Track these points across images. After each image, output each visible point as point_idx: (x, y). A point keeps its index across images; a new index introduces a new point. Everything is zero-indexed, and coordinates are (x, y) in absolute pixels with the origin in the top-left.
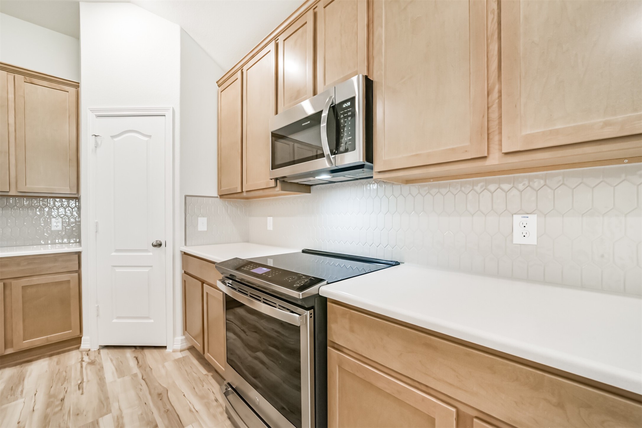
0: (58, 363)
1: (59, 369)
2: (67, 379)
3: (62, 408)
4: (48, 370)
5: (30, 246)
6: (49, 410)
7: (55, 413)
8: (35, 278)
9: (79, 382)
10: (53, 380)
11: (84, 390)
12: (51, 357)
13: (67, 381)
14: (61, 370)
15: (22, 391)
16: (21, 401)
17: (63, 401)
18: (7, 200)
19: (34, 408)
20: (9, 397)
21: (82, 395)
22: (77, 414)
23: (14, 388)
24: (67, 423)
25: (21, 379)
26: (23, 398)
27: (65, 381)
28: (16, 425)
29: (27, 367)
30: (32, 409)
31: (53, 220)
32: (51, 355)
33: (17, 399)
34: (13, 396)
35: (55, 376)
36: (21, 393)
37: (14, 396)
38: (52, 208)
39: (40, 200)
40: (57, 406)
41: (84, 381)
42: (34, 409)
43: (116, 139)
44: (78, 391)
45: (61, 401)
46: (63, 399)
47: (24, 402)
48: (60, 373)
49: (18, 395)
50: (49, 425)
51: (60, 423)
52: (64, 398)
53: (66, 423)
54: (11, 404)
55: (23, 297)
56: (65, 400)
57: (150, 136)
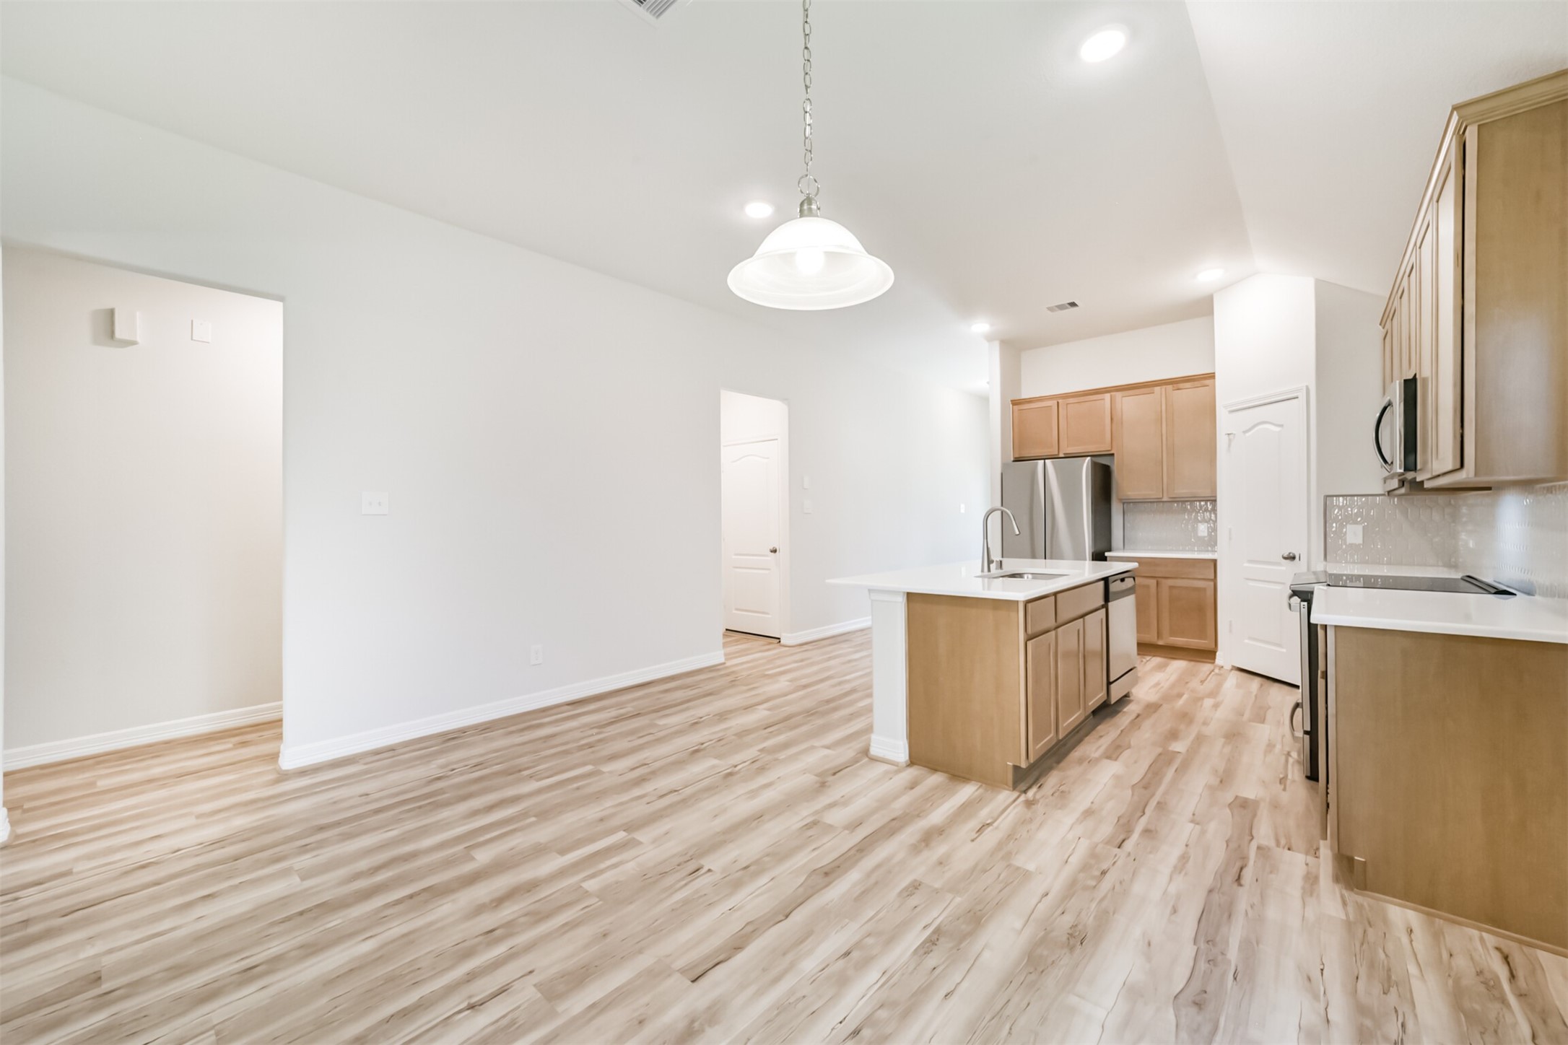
31: (1199, 524)
43: (1247, 435)
57: (1281, 426)
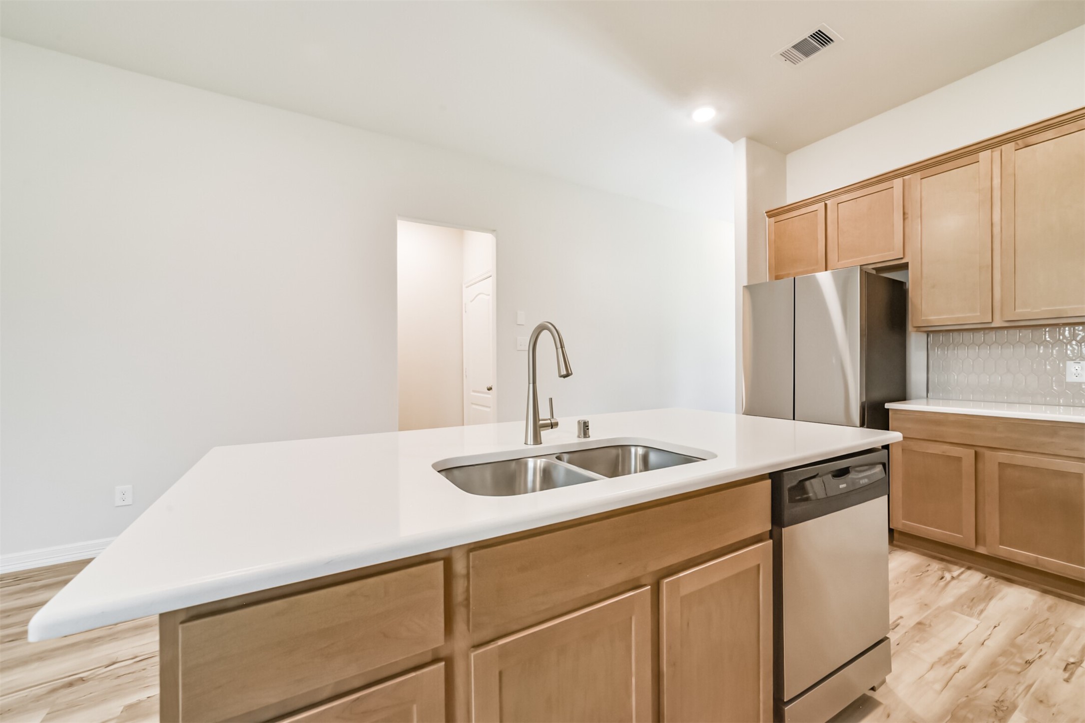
0: (1050, 608)
1: (1048, 619)
2: (1053, 642)
3: (1021, 673)
4: (1029, 608)
5: (1028, 405)
6: (1002, 660)
7: (1010, 672)
8: (1020, 455)
9: (1072, 660)
10: (1029, 626)
11: (1074, 679)
12: (1044, 594)
13: (1051, 644)
14: (1050, 622)
15: (982, 611)
16: (974, 621)
17: (1028, 665)
18: (995, 334)
19: (985, 641)
20: (965, 607)
21: (1065, 683)
22: (1041, 699)
23: (974, 600)
24: (1018, 697)
25: (989, 596)
26: (979, 620)
27: (1047, 640)
28: (956, 644)
29: (1002, 586)
30: (982, 640)
32: (1045, 592)
33: (971, 615)
34: (969, 609)
35: (1035, 622)
36: (979, 613)
37: (971, 609)
38: (1068, 343)
39: (1045, 331)
40: (1017, 664)
41: (1081, 665)
42: (984, 643)
44: (1061, 671)
45: (1025, 662)
46: (1029, 662)
47: (977, 626)
48: (1046, 623)
49: (976, 612)
50: (992, 677)
51: (1008, 689)
52: (1032, 662)
53: (1016, 695)
54: (963, 616)
55: (1000, 478)
56: (1032, 665)
